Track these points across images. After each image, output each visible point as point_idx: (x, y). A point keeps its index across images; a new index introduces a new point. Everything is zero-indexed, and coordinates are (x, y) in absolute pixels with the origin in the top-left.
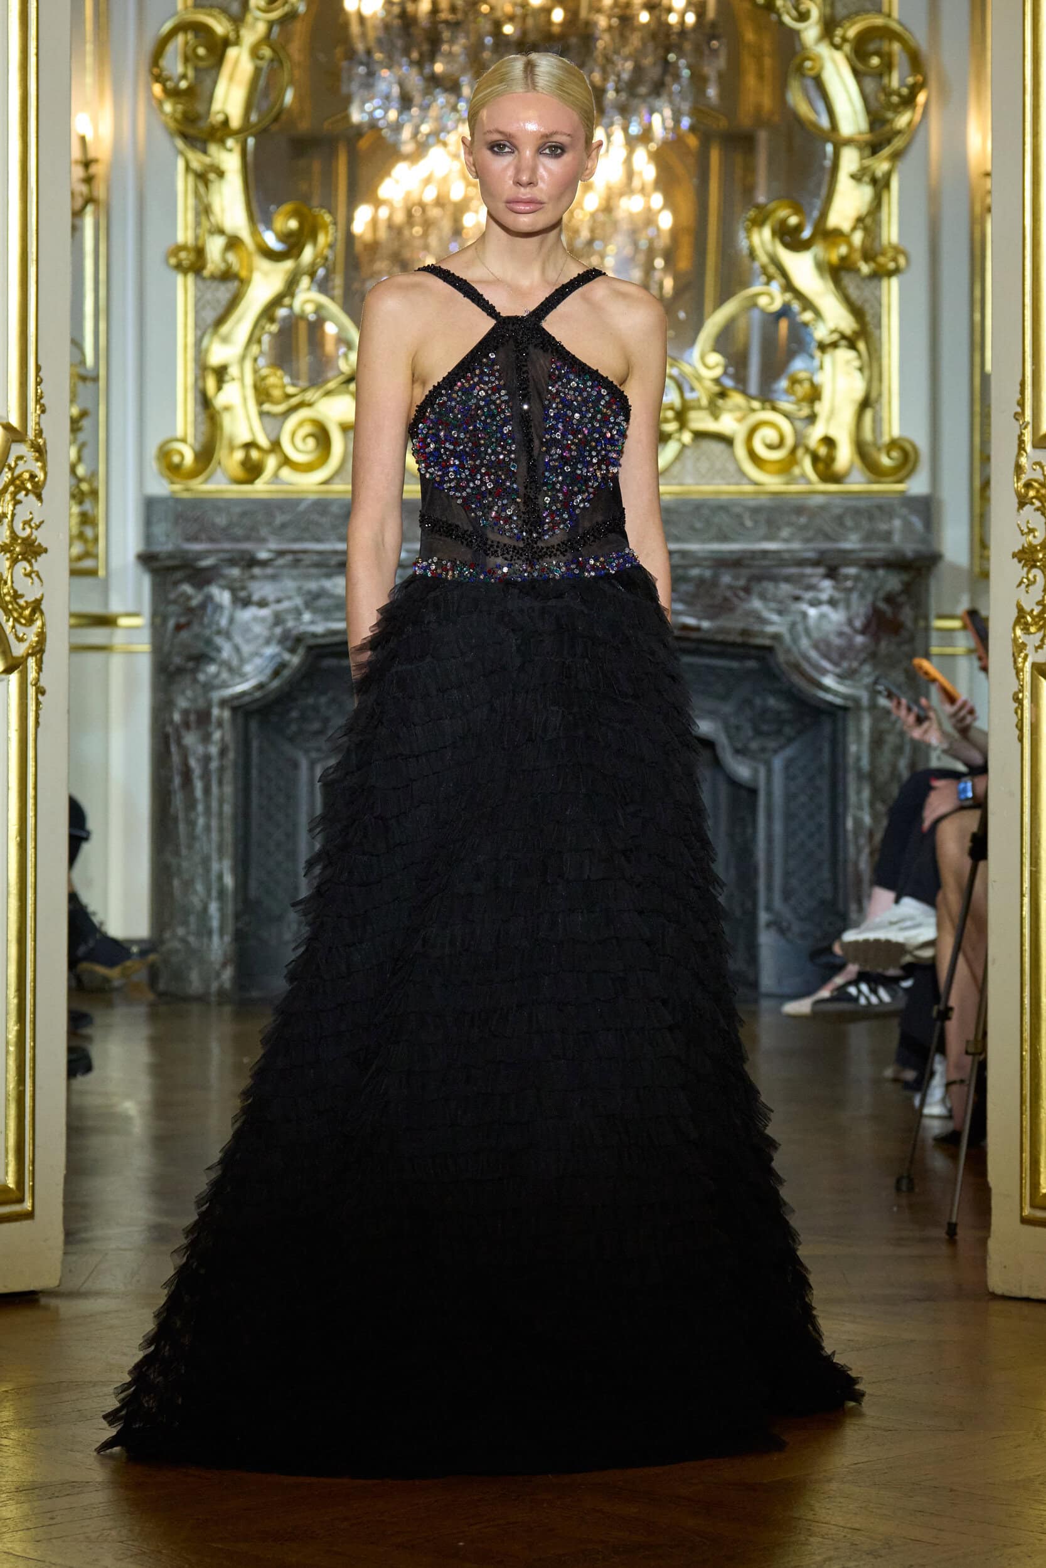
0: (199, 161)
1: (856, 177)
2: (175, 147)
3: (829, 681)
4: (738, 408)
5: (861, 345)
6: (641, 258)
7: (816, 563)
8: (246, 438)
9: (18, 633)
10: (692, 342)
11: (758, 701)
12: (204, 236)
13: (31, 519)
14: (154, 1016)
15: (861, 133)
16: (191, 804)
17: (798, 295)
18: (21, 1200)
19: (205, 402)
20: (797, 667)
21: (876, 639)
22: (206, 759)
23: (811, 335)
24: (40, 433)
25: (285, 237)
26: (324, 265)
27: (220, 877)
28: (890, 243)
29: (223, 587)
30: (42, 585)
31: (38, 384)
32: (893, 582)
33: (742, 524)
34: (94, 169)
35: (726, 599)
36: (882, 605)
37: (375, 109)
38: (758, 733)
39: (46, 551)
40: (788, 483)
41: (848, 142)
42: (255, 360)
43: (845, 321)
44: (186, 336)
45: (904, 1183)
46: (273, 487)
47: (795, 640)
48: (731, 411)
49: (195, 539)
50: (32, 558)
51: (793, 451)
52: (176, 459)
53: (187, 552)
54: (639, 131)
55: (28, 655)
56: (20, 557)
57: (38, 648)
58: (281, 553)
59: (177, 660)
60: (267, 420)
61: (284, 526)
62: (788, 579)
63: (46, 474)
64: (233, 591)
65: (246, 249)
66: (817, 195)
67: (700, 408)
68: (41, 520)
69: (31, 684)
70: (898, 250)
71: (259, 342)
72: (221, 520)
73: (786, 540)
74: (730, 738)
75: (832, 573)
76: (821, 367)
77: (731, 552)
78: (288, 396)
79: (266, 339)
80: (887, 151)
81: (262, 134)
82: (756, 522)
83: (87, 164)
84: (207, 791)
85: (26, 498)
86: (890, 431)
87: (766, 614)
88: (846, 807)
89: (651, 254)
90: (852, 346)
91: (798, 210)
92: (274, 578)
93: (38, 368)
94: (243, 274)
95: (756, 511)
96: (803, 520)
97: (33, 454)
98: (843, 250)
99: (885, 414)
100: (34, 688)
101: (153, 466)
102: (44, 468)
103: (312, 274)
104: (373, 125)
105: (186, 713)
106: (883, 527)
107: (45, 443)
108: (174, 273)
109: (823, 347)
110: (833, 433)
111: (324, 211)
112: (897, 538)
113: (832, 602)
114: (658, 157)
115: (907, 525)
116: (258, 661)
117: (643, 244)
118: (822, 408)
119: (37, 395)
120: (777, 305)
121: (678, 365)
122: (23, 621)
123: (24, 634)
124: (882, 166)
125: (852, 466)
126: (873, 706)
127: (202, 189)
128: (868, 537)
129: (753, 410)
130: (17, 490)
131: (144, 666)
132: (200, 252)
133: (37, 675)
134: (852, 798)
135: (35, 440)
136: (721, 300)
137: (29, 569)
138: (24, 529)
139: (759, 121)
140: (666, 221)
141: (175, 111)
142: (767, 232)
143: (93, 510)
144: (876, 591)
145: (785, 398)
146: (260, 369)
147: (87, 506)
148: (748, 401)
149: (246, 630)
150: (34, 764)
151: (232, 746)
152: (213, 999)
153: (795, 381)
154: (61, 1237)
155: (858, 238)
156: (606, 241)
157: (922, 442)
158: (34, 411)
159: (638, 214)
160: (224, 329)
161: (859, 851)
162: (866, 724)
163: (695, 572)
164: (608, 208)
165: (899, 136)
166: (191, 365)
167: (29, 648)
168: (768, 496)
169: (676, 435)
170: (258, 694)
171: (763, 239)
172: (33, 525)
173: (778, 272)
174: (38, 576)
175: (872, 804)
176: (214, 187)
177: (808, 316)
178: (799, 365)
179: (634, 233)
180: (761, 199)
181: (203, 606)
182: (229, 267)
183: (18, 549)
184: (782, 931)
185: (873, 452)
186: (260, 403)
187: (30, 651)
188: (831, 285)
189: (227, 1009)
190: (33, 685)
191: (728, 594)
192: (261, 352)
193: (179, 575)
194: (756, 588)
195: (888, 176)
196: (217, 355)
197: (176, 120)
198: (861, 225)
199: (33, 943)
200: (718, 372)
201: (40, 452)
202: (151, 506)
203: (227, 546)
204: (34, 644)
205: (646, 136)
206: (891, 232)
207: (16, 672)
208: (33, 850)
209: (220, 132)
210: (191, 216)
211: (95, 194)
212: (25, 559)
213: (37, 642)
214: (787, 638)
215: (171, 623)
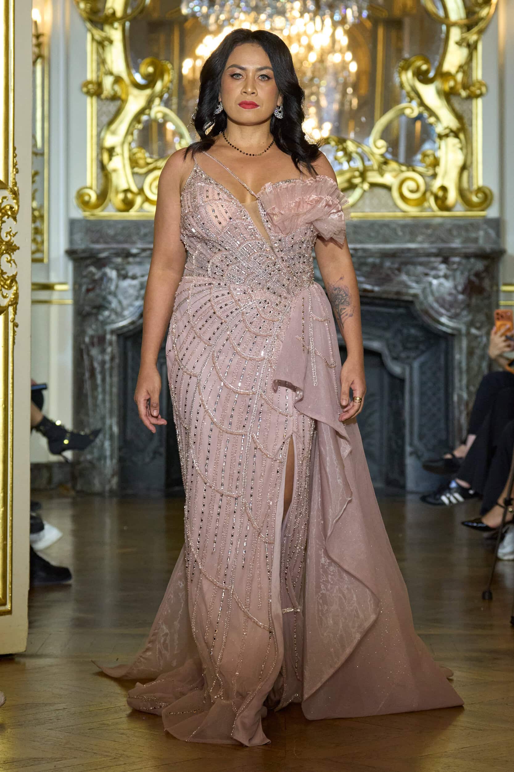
0: (99, 35)
1: (459, 44)
2: (86, 27)
3: (444, 320)
4: (394, 170)
5: (462, 136)
6: (340, 88)
7: (436, 255)
8: (125, 187)
9: (3, 293)
10: (369, 134)
11: (405, 331)
12: (102, 75)
13: (11, 231)
14: (74, 504)
15: (461, 19)
16: (94, 387)
17: (427, 108)
18: (5, 604)
19: (102, 167)
20: (427, 313)
21: (470, 297)
22: (103, 363)
23: (434, 130)
24: (15, 184)
25: (146, 77)
26: (167, 92)
27: (111, 428)
28: (477, 80)
29: (112, 268)
30: (16, 267)
31: (14, 157)
32: (479, 265)
33: (396, 234)
34: (41, 39)
35: (388, 275)
36: (473, 278)
37: (195, 6)
38: (405, 348)
39: (18, 248)
40: (421, 211)
41: (454, 24)
42: (130, 144)
43: (453, 123)
44: (92, 131)
45: (487, 594)
46: (139, 214)
47: (426, 297)
48: (391, 171)
49: (97, 242)
50: (11, 252)
51: (424, 194)
52: (86, 198)
53: (92, 249)
54: (340, 18)
55: (9, 305)
56: (4, 252)
57: (14, 302)
58: (144, 250)
59: (87, 308)
60: (137, 177)
61: (145, 235)
62: (421, 264)
63: (18, 206)
64: (118, 270)
65: (125, 82)
66: (437, 53)
67: (373, 170)
68: (16, 232)
69: (11, 321)
70: (481, 84)
71: (132, 134)
72: (111, 232)
73: (420, 242)
74: (390, 351)
75: (446, 261)
76: (439, 148)
77: (391, 249)
78: (148, 164)
79: (136, 132)
80: (475, 29)
81: (134, 20)
82: (404, 233)
83: (38, 36)
84: (103, 380)
85: (8, 219)
86: (477, 182)
87: (410, 283)
88: (453, 389)
89: (345, 86)
90: (457, 136)
91: (427, 61)
92: (140, 263)
93: (14, 149)
94: (123, 97)
95: (404, 226)
96: (429, 231)
97: (12, 195)
98: (452, 83)
99: (474, 173)
100: (12, 323)
101: (74, 202)
102: (18, 203)
103: (161, 97)
104: (194, 15)
105: (92, 337)
106: (473, 235)
107: (18, 189)
108: (84, 96)
109: (440, 137)
110: (446, 184)
111: (167, 62)
112: (481, 241)
113: (446, 277)
114: (349, 33)
115: (487, 233)
116: (131, 309)
117: (341, 80)
118: (440, 170)
119: (14, 164)
120: (415, 114)
121: (362, 147)
122: (6, 287)
123: (7, 294)
124: (473, 37)
125: (456, 202)
126: (468, 333)
127: (101, 51)
128: (467, 240)
129: (402, 171)
130: (3, 215)
131: (69, 312)
132: (99, 85)
133: (13, 316)
134: (457, 384)
135: (13, 188)
136: (384, 111)
137: (9, 258)
138: (7, 236)
139: (405, 12)
140: (353, 67)
141: (86, 7)
142: (410, 74)
143: (41, 226)
144: (470, 271)
145: (419, 164)
146: (132, 149)
147: (38, 224)
148: (400, 167)
149: (125, 292)
150: (12, 365)
151: (117, 355)
152: (107, 494)
153: (425, 155)
154: (27, 624)
155: (460, 77)
156: (321, 78)
157: (495, 189)
158: (12, 172)
159: (338, 64)
160: (113, 127)
161: (461, 412)
162: (464, 343)
163: (370, 260)
164: (322, 60)
165: (482, 20)
166: (95, 147)
167: (9, 302)
168: (410, 219)
169: (360, 185)
170: (131, 327)
171: (408, 77)
172: (12, 234)
173: (416, 95)
174: (14, 262)
175: (468, 388)
176: (108, 49)
177: (432, 120)
178: (427, 147)
179: (336, 74)
180: (406, 55)
181: (101, 279)
182: (116, 93)
183: (3, 247)
184: (419, 457)
185: (468, 194)
186: (132, 168)
187: (10, 303)
188: (446, 103)
189: (115, 500)
190: (11, 322)
191: (389, 272)
192: (133, 140)
193: (88, 262)
194: (404, 269)
195: (476, 43)
196: (109, 141)
197: (87, 13)
198: (462, 70)
199: (11, 463)
200: (383, 150)
201: (16, 194)
202: (73, 224)
203: (114, 246)
204: (12, 300)
205: (343, 21)
206: (478, 74)
207: (2, 314)
208: (12, 412)
209: (111, 19)
210: (95, 65)
211: (42, 53)
212: (7, 253)
213: (14, 298)
214: (421, 297)
215: (84, 288)
